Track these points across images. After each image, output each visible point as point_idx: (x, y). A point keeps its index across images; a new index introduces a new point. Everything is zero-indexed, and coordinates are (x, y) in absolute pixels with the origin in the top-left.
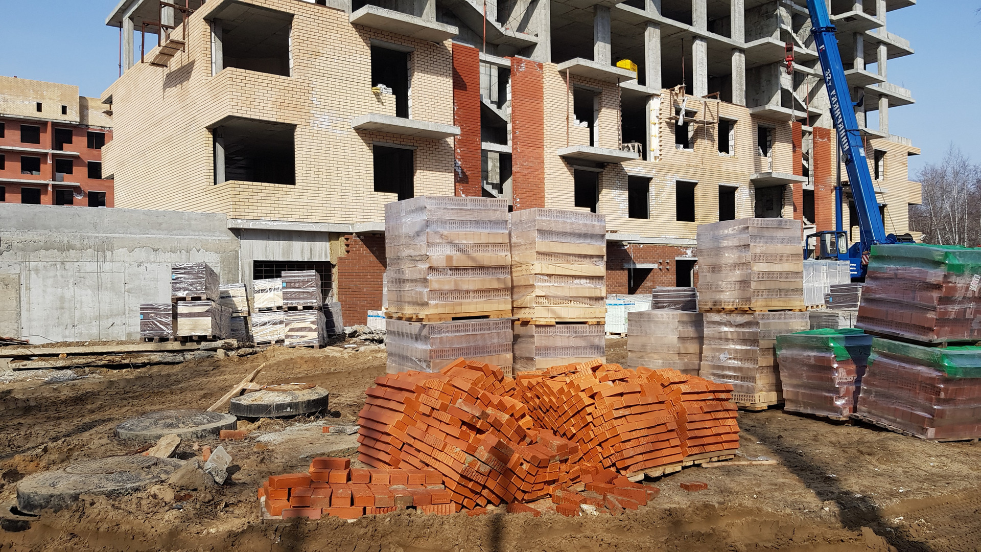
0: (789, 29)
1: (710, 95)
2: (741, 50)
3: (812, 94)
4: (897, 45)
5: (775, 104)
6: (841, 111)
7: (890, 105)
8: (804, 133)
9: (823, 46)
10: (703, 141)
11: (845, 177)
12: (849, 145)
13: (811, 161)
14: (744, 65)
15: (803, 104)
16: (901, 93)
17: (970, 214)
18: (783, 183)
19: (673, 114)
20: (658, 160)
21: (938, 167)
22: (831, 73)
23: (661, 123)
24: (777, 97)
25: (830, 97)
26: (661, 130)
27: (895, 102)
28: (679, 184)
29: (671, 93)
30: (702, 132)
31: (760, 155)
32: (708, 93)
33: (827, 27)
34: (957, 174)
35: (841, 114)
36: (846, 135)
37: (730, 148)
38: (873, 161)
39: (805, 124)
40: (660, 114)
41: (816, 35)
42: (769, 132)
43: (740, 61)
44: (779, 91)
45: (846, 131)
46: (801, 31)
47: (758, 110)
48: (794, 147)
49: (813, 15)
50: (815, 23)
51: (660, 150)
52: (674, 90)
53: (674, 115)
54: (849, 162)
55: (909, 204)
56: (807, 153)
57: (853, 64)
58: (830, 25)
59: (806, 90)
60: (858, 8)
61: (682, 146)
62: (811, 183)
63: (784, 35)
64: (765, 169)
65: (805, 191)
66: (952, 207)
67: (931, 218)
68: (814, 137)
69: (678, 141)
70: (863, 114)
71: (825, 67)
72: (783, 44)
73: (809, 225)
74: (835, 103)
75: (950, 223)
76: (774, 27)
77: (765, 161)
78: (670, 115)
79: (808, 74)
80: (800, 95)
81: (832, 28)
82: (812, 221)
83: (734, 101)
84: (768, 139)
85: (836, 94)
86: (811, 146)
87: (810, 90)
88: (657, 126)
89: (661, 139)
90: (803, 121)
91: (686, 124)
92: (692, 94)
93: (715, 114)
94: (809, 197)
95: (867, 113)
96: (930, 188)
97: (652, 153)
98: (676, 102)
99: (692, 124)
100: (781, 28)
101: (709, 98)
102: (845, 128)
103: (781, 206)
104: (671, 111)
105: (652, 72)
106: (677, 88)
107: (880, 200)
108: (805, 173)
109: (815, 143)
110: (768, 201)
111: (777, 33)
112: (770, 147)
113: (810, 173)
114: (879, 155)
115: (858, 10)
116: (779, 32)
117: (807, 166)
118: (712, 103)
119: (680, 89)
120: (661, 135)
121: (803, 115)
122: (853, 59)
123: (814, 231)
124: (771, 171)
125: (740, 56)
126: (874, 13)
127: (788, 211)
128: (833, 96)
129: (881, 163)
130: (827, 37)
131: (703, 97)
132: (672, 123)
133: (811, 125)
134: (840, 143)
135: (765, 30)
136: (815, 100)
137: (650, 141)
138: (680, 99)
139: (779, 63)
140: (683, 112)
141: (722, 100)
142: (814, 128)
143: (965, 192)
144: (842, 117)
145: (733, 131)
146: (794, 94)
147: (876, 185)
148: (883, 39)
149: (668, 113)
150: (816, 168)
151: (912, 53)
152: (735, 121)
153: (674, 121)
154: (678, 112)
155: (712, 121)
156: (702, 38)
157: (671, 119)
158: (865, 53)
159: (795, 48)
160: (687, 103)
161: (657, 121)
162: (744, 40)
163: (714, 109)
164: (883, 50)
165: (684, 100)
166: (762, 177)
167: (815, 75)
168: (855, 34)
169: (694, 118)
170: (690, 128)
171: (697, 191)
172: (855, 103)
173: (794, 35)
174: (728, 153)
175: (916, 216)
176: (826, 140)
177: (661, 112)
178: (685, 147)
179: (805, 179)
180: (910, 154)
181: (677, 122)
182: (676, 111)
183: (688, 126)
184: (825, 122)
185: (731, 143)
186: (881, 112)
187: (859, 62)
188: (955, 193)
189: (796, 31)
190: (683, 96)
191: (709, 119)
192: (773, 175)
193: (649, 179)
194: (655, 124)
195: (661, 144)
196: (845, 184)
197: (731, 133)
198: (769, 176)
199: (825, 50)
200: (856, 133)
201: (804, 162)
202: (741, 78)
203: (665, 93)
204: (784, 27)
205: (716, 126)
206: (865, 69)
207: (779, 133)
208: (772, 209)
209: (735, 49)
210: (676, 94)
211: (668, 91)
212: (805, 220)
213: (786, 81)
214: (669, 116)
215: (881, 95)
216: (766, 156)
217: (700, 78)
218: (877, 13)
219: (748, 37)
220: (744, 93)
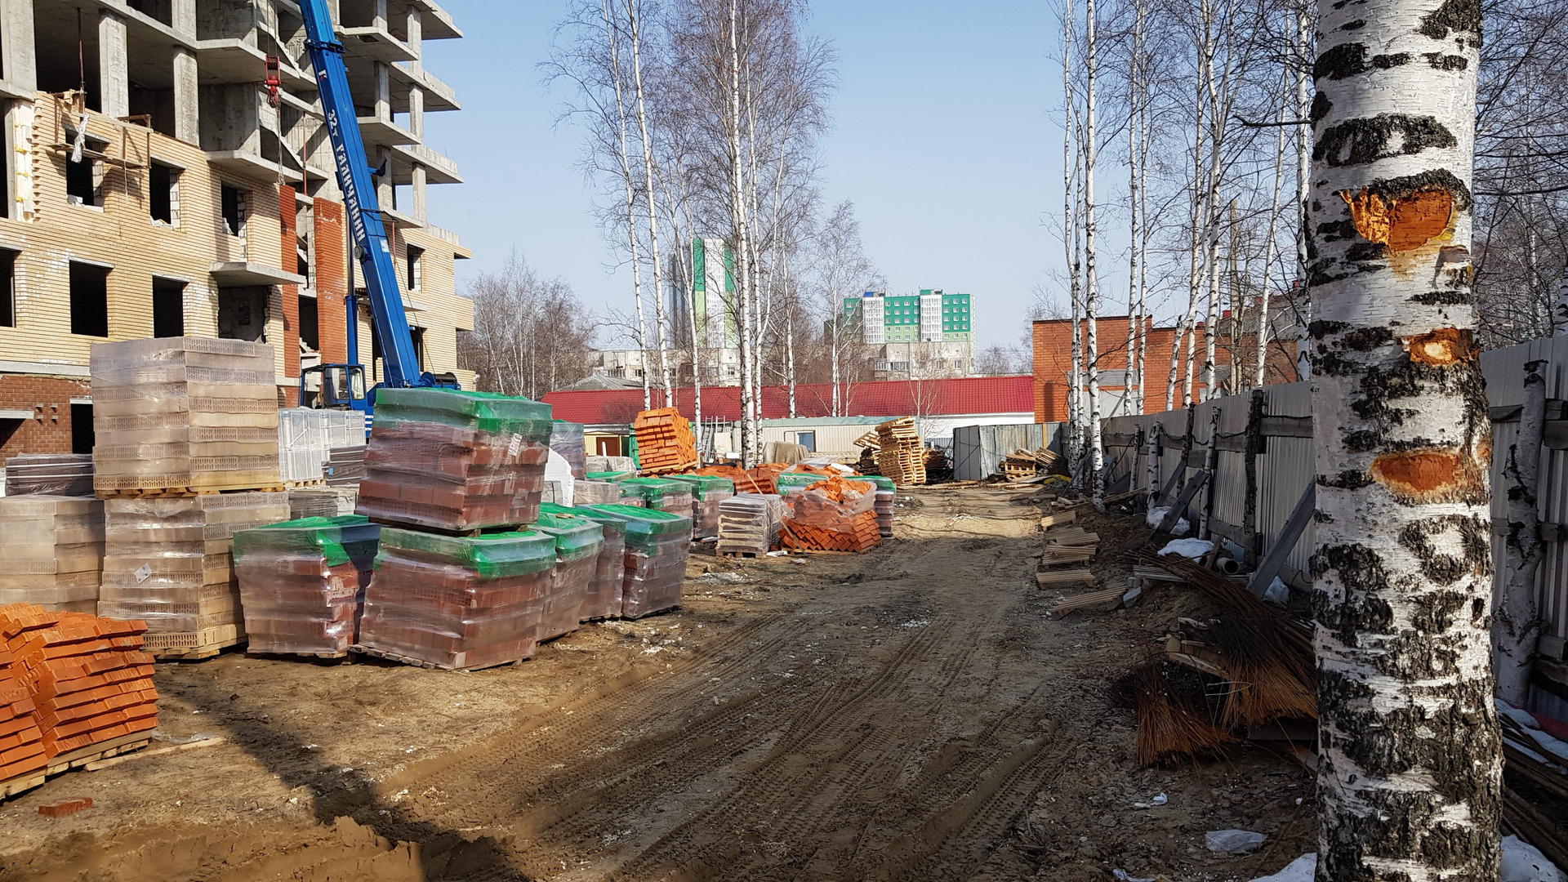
0: (273, 32)
1: (132, 117)
2: (190, 51)
3: (311, 146)
4: (437, 92)
5: (250, 151)
6: (352, 178)
7: (429, 181)
8: (299, 205)
9: (324, 72)
10: (121, 196)
11: (360, 282)
12: (365, 232)
13: (311, 251)
14: (196, 76)
15: (297, 158)
16: (443, 165)
17: (538, 348)
18: (263, 282)
19: (62, 140)
20: (31, 221)
21: (497, 279)
22: (337, 116)
23: (36, 153)
24: (254, 141)
25: (337, 155)
26: (37, 165)
27: (435, 177)
28: (75, 267)
29: (57, 102)
30: (119, 178)
31: (225, 232)
32: (131, 112)
33: (330, 44)
34: (521, 291)
35: (353, 182)
36: (361, 216)
37: (173, 215)
38: (405, 262)
39: (301, 191)
40: (36, 136)
41: (314, 53)
42: (242, 195)
43: (189, 69)
44: (258, 132)
45: (360, 211)
46: (292, 40)
47: (220, 156)
48: (283, 226)
49: (308, 19)
50: (312, 32)
51: (37, 202)
52: (62, 98)
53: (64, 142)
54: (366, 259)
55: (458, 330)
56: (305, 238)
57: (374, 109)
58: (336, 41)
59: (301, 137)
60: (380, 24)
61: (80, 199)
62: (311, 287)
63: (264, 40)
64: (236, 256)
65: (301, 298)
66: (515, 337)
67: (489, 351)
68: (316, 214)
69: (73, 190)
70: (390, 188)
71: (329, 106)
72: (263, 56)
73: (309, 352)
74: (344, 165)
75: (512, 360)
76: (247, 25)
77: (236, 244)
78: (56, 141)
79: (305, 112)
80: (293, 142)
81: (337, 46)
82: (314, 346)
83: (178, 136)
84: (240, 207)
85: (345, 151)
86: (311, 227)
87: (308, 139)
88: (29, 157)
89: (37, 182)
90: (298, 186)
91: (87, 163)
92: (100, 111)
93: (143, 152)
94: (308, 308)
95: (397, 187)
96: (487, 309)
97: (19, 205)
98: (66, 121)
99: (99, 162)
100: (259, 29)
101: (131, 121)
102: (358, 205)
103: (264, 320)
104: (56, 133)
105: (16, 56)
106: (68, 94)
107: (411, 319)
108: (303, 269)
109: (317, 223)
110: (241, 309)
111: (253, 36)
112: (244, 221)
113: (310, 270)
114: (413, 253)
115: (380, 27)
116: (256, 34)
117: (304, 258)
118: (139, 132)
119: (74, 96)
120: (37, 174)
121: (297, 176)
122: (374, 102)
123: (318, 362)
124: (245, 260)
125: (188, 61)
126: (404, 39)
127: (274, 328)
128: (340, 153)
129: (416, 265)
130: (330, 59)
131: (121, 119)
132: (60, 156)
133: (311, 194)
134: (352, 229)
135: (232, 25)
136: (316, 155)
137: (13, 182)
138: (74, 115)
139: (256, 85)
140: (81, 140)
141: (156, 129)
142: (315, 199)
143: (531, 317)
144: (355, 188)
145: (176, 185)
146: (282, 139)
147: (407, 298)
148: (417, 80)
149: (51, 136)
150: (319, 263)
151: (457, 109)
152: (181, 170)
153: (64, 153)
154: (71, 137)
155: (137, 163)
156: (118, 16)
157: (56, 147)
158: (391, 94)
159: (282, 66)
160: (87, 124)
161: (28, 147)
162: (194, 34)
163: (141, 144)
164: (417, 96)
165: (82, 119)
166: (229, 268)
167: (316, 115)
168: (377, 63)
169: (104, 154)
170: (95, 170)
171: (112, 282)
172: (374, 170)
173: (282, 45)
174: (169, 222)
175: (468, 350)
176: (334, 220)
177: (36, 133)
178: (85, 202)
179: (302, 278)
180: (457, 257)
181: (69, 154)
182: (67, 135)
183: (92, 165)
184: (331, 192)
185: (174, 205)
186: (415, 189)
187: (383, 108)
188: (519, 318)
189: (285, 39)
190: (81, 110)
191: (131, 158)
192: (250, 268)
193: (14, 254)
194: (24, 152)
195: (37, 190)
196: (363, 293)
197: (174, 189)
198: (241, 268)
199: (328, 79)
200: (375, 215)
201: (301, 252)
202: (190, 97)
203: (44, 99)
204: (264, 27)
205: (146, 173)
206: (392, 120)
207: (257, 200)
208: (249, 324)
209: (179, 46)
210: (67, 105)
211: (51, 96)
212: (304, 345)
213: (268, 117)
214: (53, 143)
215: (416, 164)
216: (236, 235)
217: (113, 85)
218: (409, 39)
219: (202, 33)
220: (196, 125)
